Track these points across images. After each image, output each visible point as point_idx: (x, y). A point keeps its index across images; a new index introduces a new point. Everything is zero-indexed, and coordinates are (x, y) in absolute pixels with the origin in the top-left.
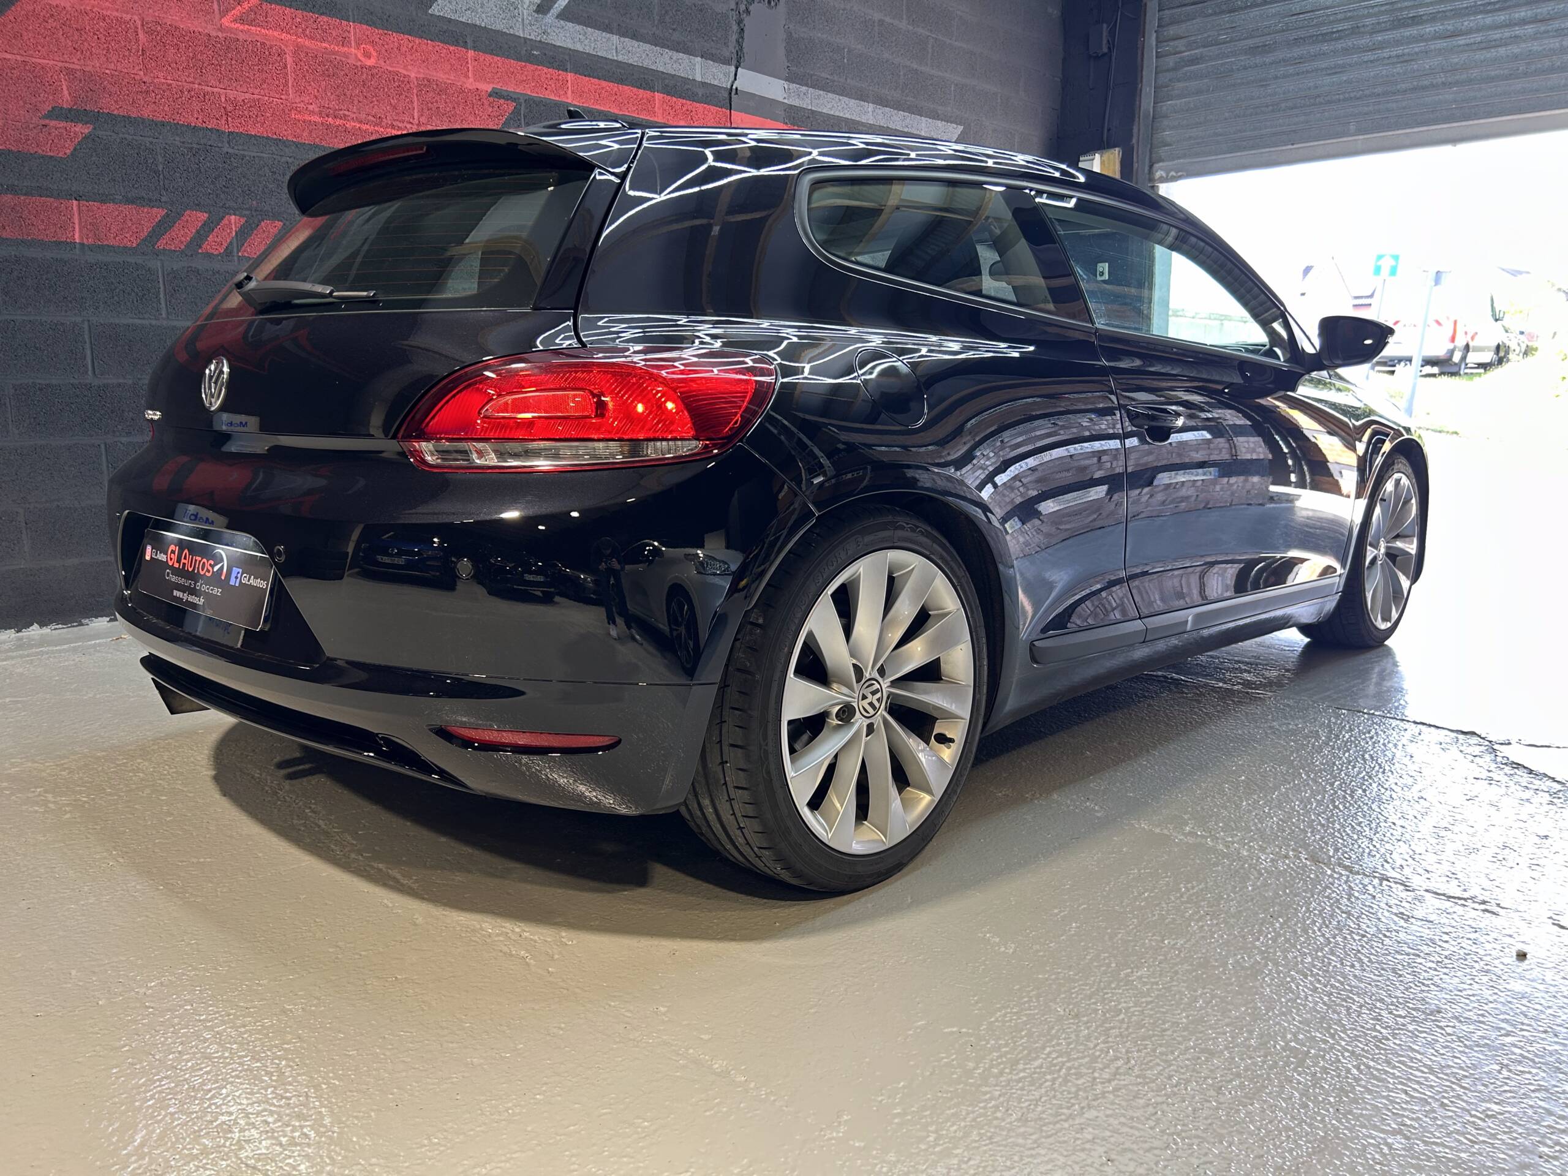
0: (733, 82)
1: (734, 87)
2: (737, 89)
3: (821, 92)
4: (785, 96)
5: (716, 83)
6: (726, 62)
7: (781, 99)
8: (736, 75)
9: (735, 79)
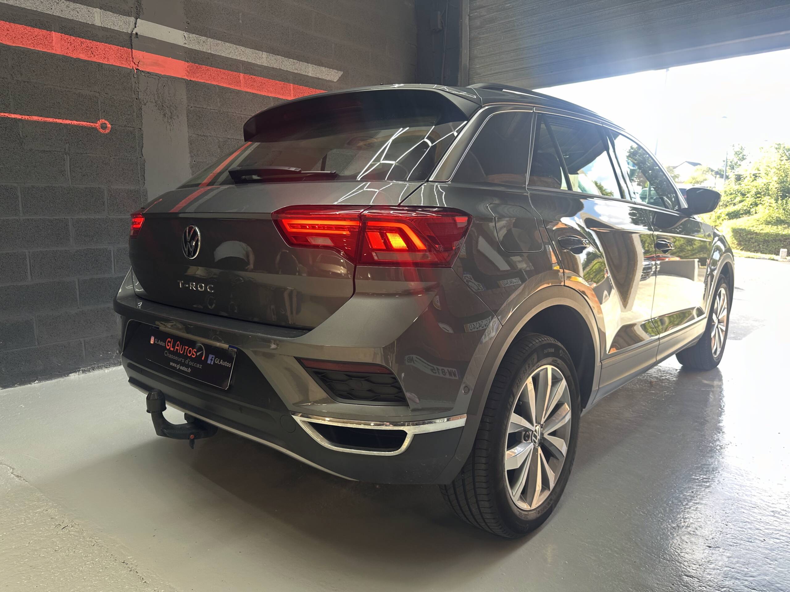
0: (134, 29)
1: (134, 32)
2: (137, 34)
3: (220, 42)
4: (185, 42)
5: (116, 28)
6: (127, 14)
7: (181, 44)
8: (136, 24)
9: (136, 27)
